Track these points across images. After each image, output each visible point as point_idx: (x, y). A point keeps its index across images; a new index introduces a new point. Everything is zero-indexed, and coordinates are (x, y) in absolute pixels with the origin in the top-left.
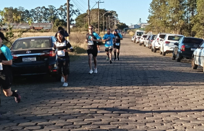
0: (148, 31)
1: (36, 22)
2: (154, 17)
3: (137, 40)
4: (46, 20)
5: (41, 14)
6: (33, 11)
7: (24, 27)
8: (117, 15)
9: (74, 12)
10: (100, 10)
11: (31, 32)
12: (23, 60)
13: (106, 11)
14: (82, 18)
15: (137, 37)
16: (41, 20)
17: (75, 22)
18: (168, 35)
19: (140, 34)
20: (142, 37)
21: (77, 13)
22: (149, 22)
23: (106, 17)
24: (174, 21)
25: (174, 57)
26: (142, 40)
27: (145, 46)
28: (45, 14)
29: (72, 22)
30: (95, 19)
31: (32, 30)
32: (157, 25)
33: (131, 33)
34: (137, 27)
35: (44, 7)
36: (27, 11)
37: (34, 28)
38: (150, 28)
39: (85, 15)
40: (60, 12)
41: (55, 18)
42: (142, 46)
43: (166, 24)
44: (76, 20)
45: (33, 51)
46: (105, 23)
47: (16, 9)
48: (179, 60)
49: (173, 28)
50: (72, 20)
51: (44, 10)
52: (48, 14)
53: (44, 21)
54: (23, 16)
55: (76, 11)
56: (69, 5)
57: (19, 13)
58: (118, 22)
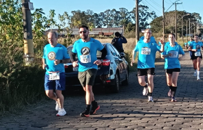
1: (106, 27)
4: (117, 24)
5: (111, 18)
6: (102, 14)
8: (200, 18)
9: (149, 15)
10: (180, 12)
11: (100, 38)
12: (74, 69)
13: (186, 13)
16: (111, 25)
17: (150, 27)
21: (153, 16)
28: (116, 18)
29: (147, 27)
30: (173, 23)
31: (101, 36)
35: (114, 10)
36: (96, 15)
37: (103, 34)
39: (161, 19)
40: (133, 15)
41: (127, 22)
44: (151, 24)
46: (185, 27)
47: (83, 13)
50: (147, 24)
51: (115, 12)
52: (120, 18)
53: (114, 26)
54: (92, 20)
55: (152, 14)
56: (138, 6)
57: (87, 17)
58: (200, 25)
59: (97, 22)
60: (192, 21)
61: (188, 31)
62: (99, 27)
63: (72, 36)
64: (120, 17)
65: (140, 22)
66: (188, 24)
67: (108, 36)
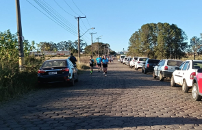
0: (128, 55)
1: (61, 51)
2: (132, 47)
4: (67, 49)
5: (64, 46)
6: (59, 44)
7: (53, 54)
8: (110, 46)
9: (83, 44)
11: (57, 56)
12: (49, 73)
13: (102, 44)
14: (88, 48)
15: (121, 59)
16: (63, 50)
17: (84, 51)
18: (139, 58)
19: (123, 57)
20: (124, 59)
21: (85, 45)
22: (129, 50)
23: (103, 48)
24: (144, 50)
25: (143, 71)
26: (124, 61)
27: (126, 64)
28: (66, 46)
30: (96, 48)
32: (133, 52)
33: (118, 57)
34: (122, 53)
35: (65, 42)
36: (55, 44)
37: (59, 54)
38: (129, 54)
39: (90, 46)
40: (75, 44)
41: (72, 48)
42: (124, 65)
43: (139, 52)
44: (85, 49)
45: (55, 68)
48: (145, 73)
49: (143, 54)
50: (82, 49)
56: (80, 40)
58: (110, 50)
60: (106, 48)
62: (57, 51)
64: (68, 45)
67: (62, 55)
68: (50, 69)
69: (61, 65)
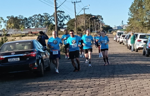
0: (128, 31)
1: (34, 27)
2: (133, 19)
3: (118, 40)
4: (42, 25)
5: (37, 21)
6: (30, 18)
7: (24, 32)
8: (102, 19)
9: (65, 17)
10: (87, 15)
11: (29, 36)
12: (9, 60)
13: (92, 16)
14: (72, 22)
15: (118, 36)
16: (37, 26)
17: (66, 26)
18: (139, 34)
20: (121, 36)
21: (68, 18)
22: (129, 23)
23: (93, 21)
26: (121, 39)
27: (124, 44)
28: (41, 20)
29: (64, 27)
30: (83, 23)
33: (114, 33)
34: (120, 28)
35: (40, 15)
36: (26, 19)
37: (31, 33)
38: (130, 28)
39: (73, 20)
40: (53, 18)
41: (49, 23)
42: (122, 45)
44: (67, 24)
45: (17, 53)
46: (91, 26)
47: (16, 17)
50: (64, 25)
51: (40, 17)
52: (44, 20)
53: (40, 26)
54: (23, 22)
55: (67, 17)
56: (56, 12)
57: (19, 20)
58: (103, 24)
59: (27, 24)
60: (96, 21)
61: (94, 28)
62: (29, 28)
63: (8, 35)
65: (59, 23)
66: (94, 23)
67: (35, 34)
68: (9, 54)
69: (26, 48)
